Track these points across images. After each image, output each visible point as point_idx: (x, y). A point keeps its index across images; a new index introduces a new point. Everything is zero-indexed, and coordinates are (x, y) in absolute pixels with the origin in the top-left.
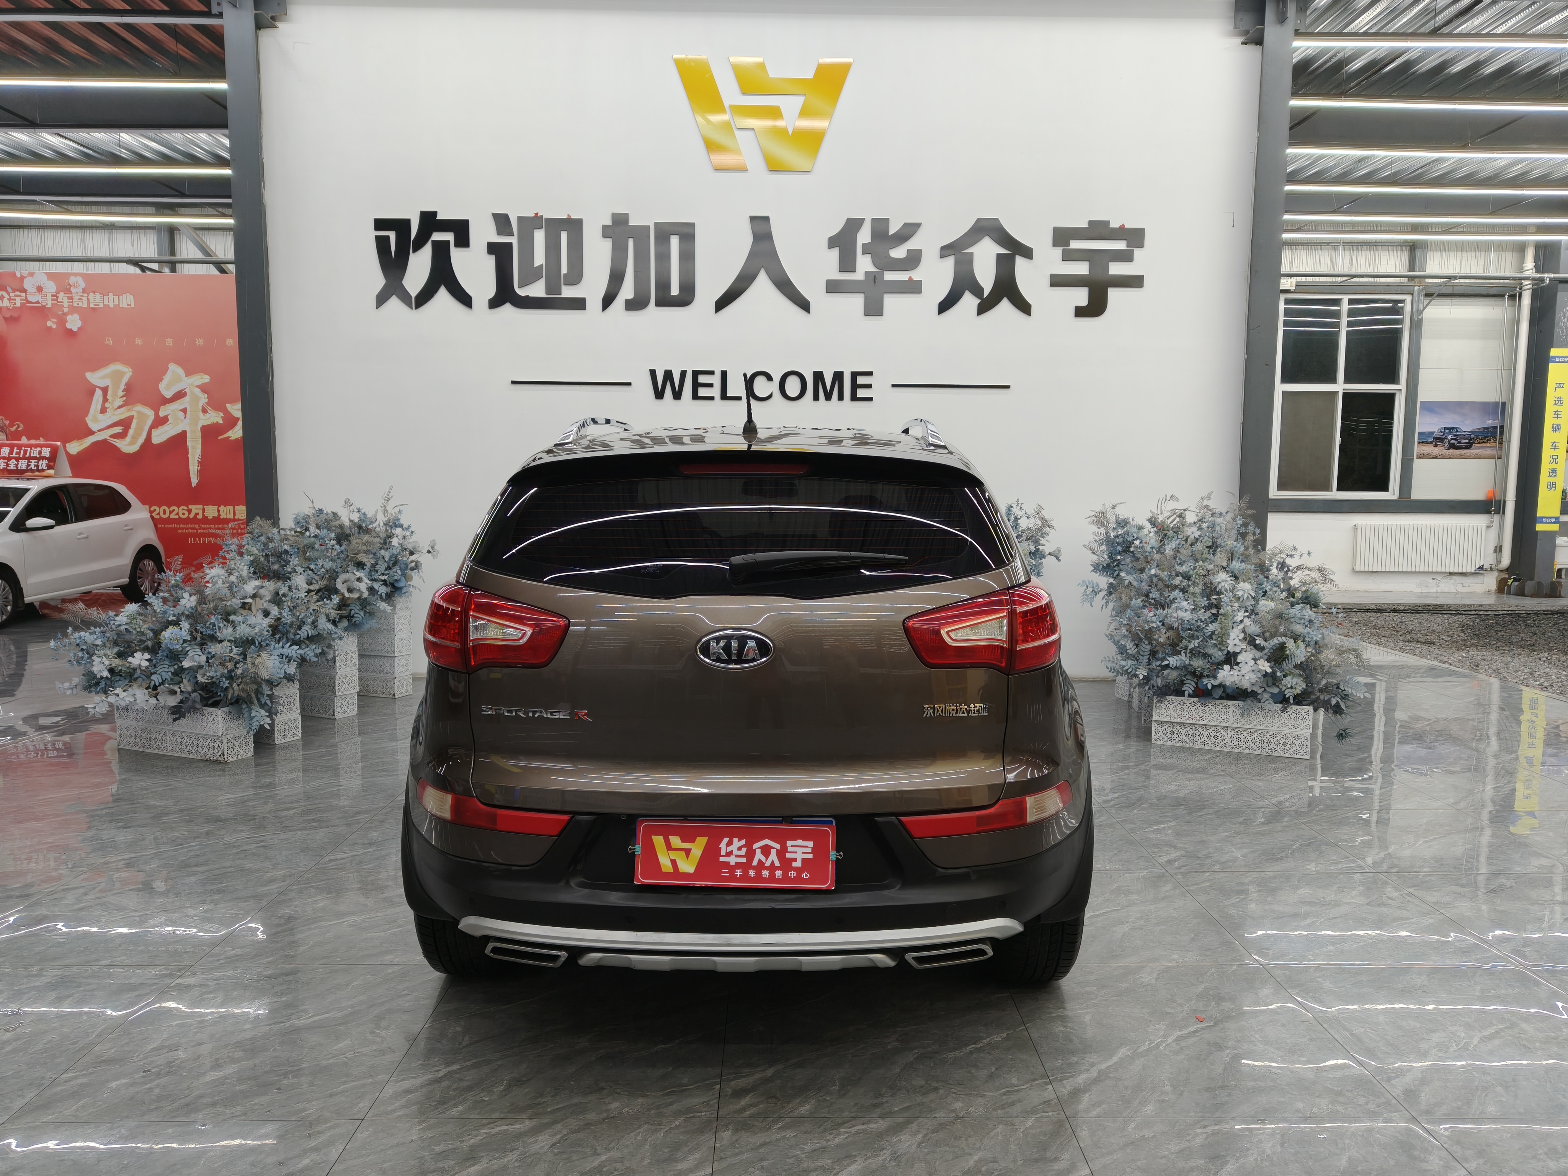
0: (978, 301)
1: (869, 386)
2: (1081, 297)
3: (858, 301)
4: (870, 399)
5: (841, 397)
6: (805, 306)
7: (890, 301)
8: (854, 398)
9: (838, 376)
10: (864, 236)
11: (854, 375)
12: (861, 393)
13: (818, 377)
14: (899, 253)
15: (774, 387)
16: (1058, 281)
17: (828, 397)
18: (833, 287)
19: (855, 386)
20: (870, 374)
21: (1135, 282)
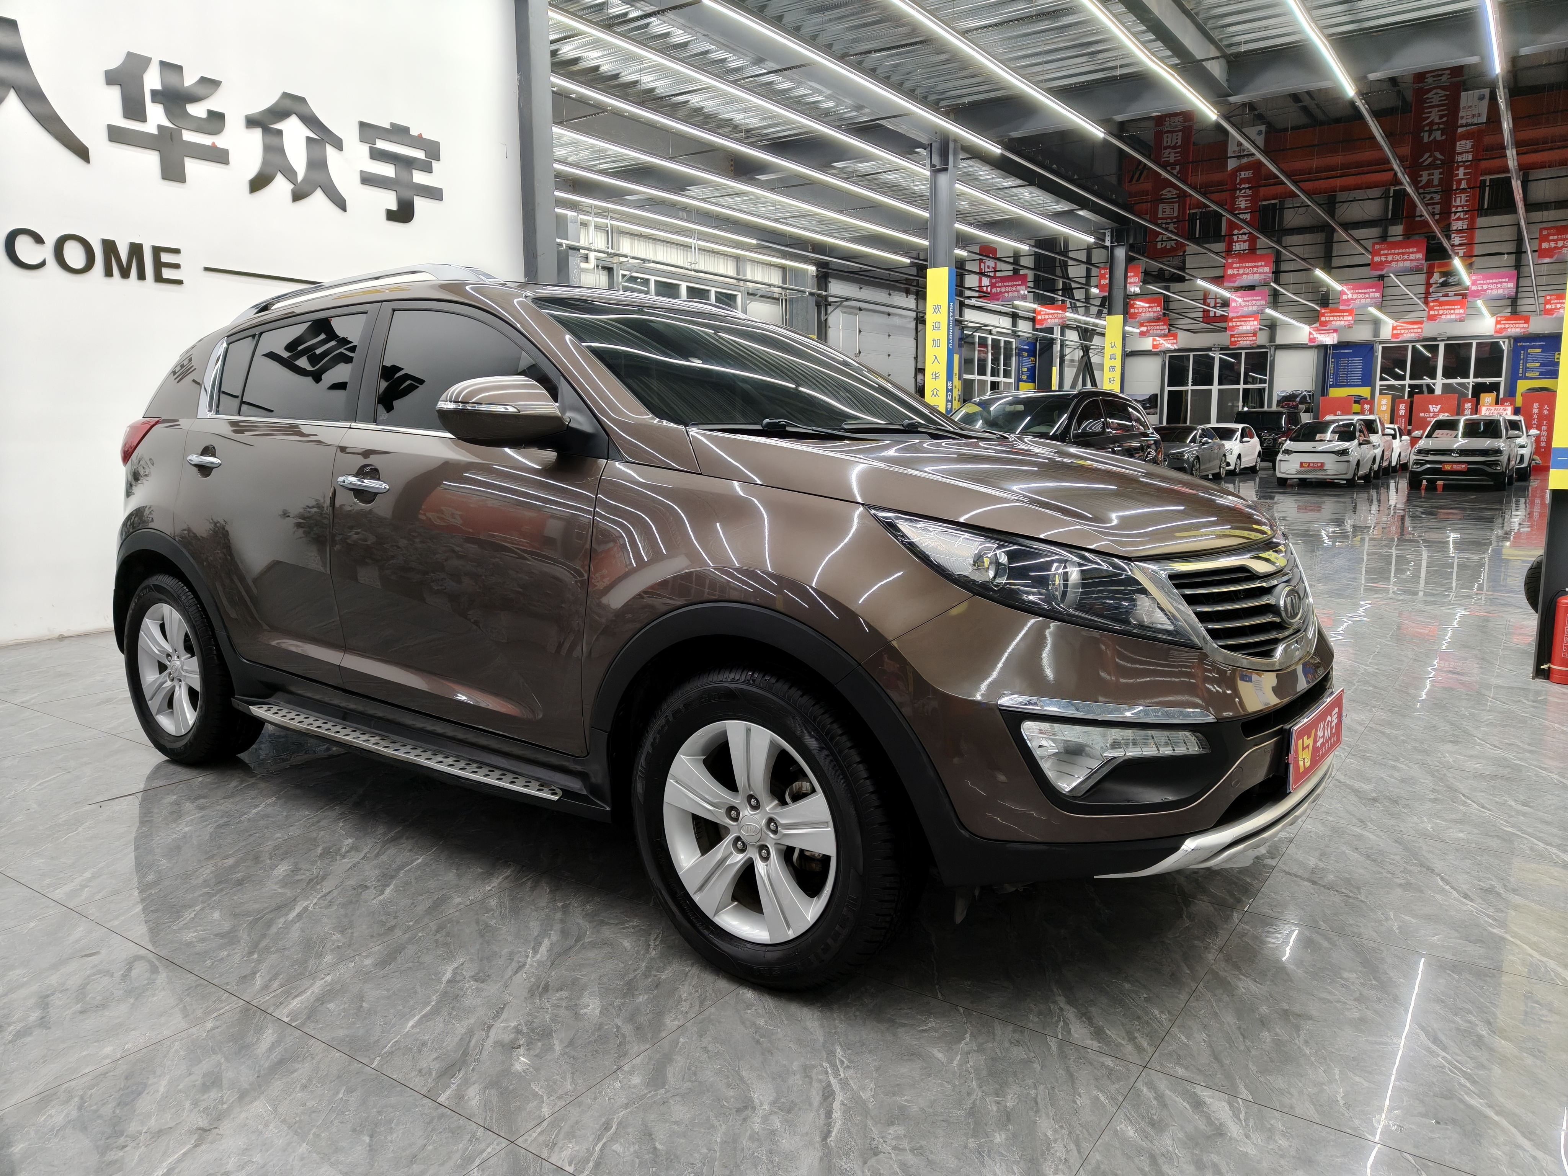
0: (292, 186)
1: (177, 266)
2: (389, 200)
3: (151, 160)
4: (180, 282)
5: (142, 276)
6: (82, 153)
7: (191, 166)
8: (159, 278)
9: (136, 250)
10: (152, 80)
11: (157, 251)
12: (167, 273)
13: (110, 247)
14: (198, 110)
15: (46, 253)
16: (368, 180)
17: (125, 274)
18: (116, 135)
19: (159, 265)
20: (177, 251)
21: (435, 194)
